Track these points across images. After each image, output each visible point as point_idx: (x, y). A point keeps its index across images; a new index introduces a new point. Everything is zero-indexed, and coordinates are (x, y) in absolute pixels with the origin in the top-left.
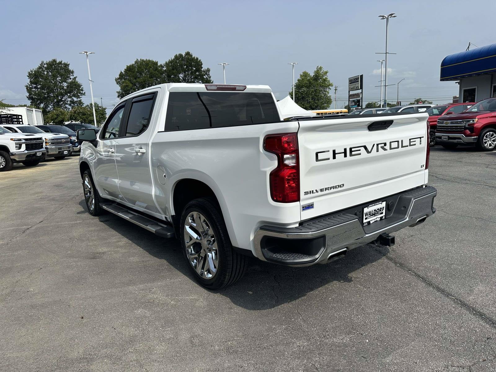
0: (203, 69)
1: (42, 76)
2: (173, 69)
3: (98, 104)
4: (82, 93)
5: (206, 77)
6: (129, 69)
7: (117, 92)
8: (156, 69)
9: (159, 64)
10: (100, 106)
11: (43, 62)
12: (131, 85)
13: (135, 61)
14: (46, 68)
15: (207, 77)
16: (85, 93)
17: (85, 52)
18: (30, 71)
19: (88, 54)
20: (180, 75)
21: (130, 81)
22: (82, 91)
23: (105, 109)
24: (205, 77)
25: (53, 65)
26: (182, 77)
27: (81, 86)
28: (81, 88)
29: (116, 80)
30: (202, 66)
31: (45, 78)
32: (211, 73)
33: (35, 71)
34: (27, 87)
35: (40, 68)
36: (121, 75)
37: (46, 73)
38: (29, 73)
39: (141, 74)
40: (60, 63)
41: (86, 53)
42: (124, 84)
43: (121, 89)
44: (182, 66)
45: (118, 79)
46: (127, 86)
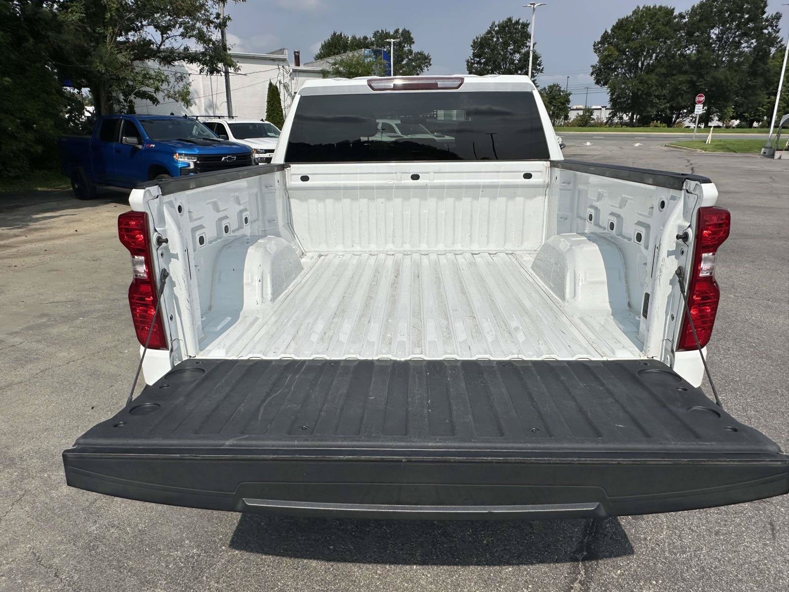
0: (765, 16)
1: (489, 45)
2: (700, 21)
3: (560, 86)
4: (539, 69)
5: (769, 32)
6: (621, 26)
7: (592, 66)
8: (668, 23)
9: (676, 13)
10: (562, 89)
11: (494, 23)
12: (617, 53)
13: (634, 9)
14: (497, 32)
15: (770, 30)
16: (543, 68)
17: (531, 4)
18: (475, 38)
19: (535, 6)
20: (712, 31)
21: (616, 46)
22: (540, 66)
23: (570, 94)
24: (766, 31)
25: (507, 26)
26: (715, 34)
27: (539, 57)
28: (538, 62)
29: (594, 46)
30: (766, 9)
31: (492, 47)
32: (781, 24)
33: (482, 38)
34: (468, 62)
35: (489, 32)
36: (605, 37)
37: (495, 39)
38: (474, 41)
39: (638, 33)
40: (517, 23)
41: (533, 6)
42: (606, 53)
43: (600, 61)
44: (721, 12)
45: (599, 43)
46: (609, 56)
